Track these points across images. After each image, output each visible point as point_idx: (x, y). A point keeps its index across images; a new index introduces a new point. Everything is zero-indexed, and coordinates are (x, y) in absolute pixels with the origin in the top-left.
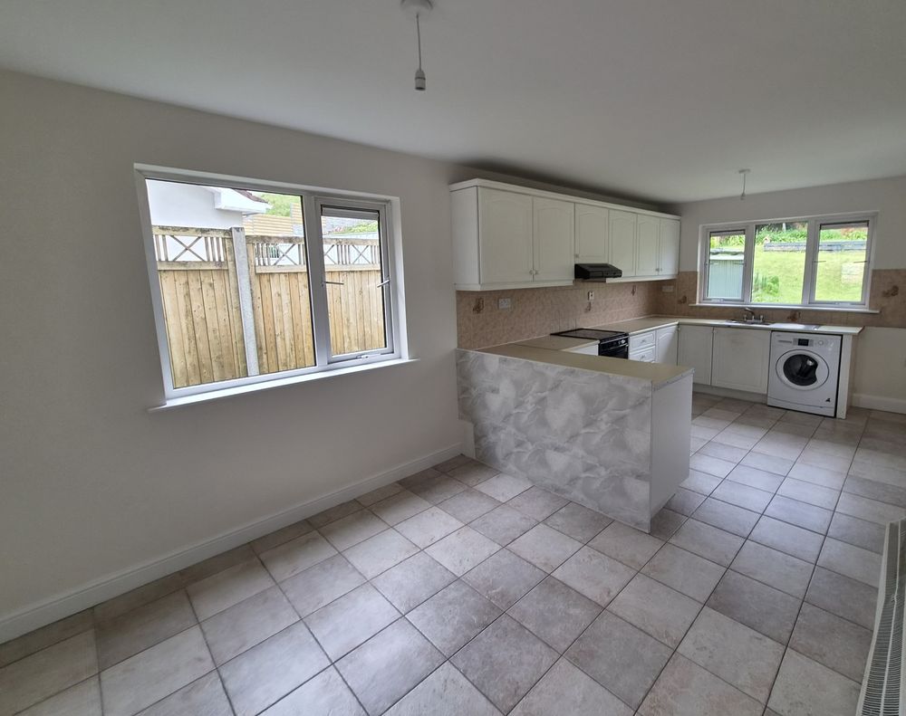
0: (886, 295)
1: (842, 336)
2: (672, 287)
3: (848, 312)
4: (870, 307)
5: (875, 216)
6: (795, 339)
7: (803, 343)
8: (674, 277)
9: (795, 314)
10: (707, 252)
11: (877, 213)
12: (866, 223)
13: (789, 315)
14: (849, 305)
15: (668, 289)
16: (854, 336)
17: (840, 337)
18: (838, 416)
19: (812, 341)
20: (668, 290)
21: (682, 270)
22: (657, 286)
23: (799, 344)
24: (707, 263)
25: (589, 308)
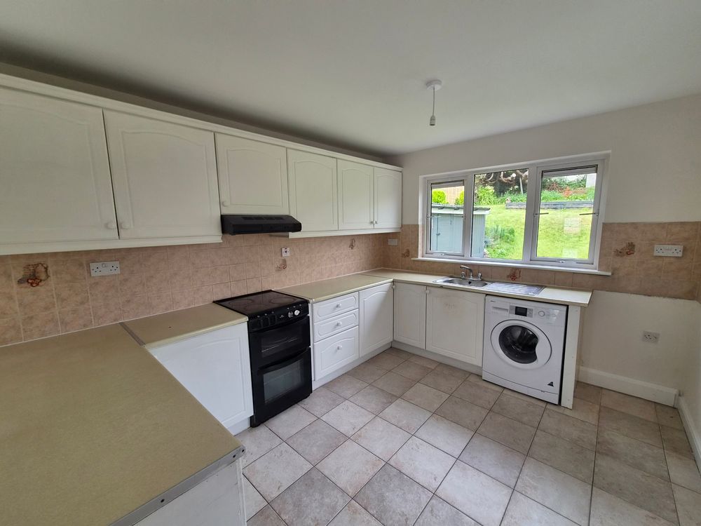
0: (619, 253)
1: (568, 306)
2: (396, 240)
3: (574, 273)
4: (600, 267)
5: (605, 159)
6: (511, 307)
7: (521, 312)
8: (398, 230)
9: (515, 272)
10: (429, 204)
11: (608, 156)
12: (594, 168)
13: (508, 273)
14: (574, 264)
15: (393, 242)
16: (582, 306)
17: (565, 308)
18: (562, 405)
19: (531, 310)
20: (392, 244)
21: (405, 223)
22: (383, 238)
23: (517, 313)
24: (429, 216)
25: (284, 265)
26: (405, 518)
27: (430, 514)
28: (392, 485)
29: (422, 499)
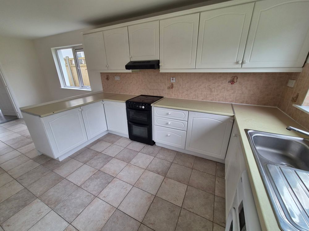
2: (295, 82)
15: (291, 84)
25: (172, 86)
26: (88, 186)
27: (87, 195)
28: (103, 181)
29: (94, 192)
